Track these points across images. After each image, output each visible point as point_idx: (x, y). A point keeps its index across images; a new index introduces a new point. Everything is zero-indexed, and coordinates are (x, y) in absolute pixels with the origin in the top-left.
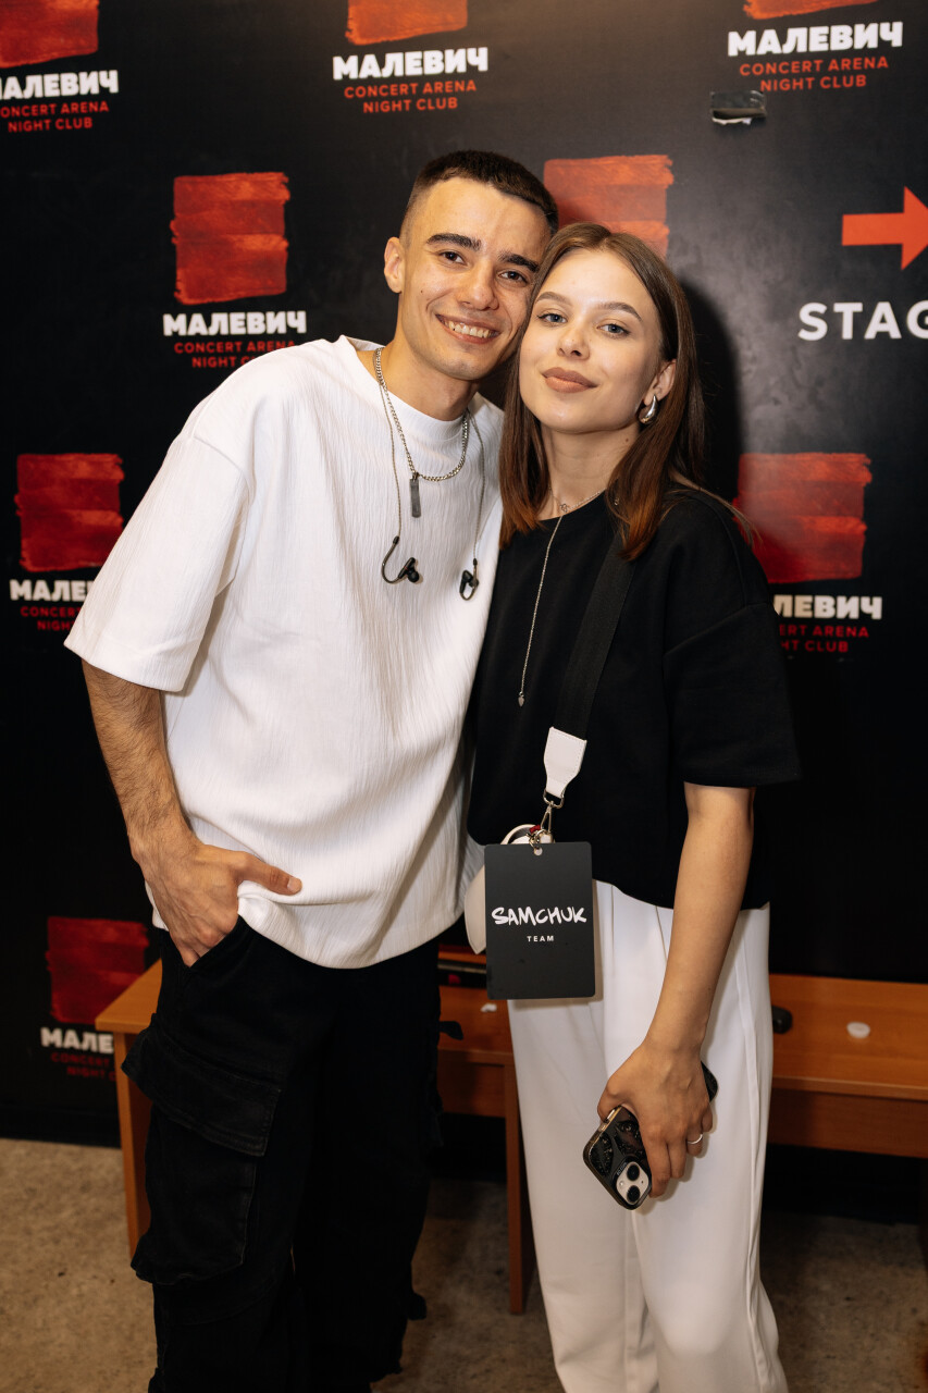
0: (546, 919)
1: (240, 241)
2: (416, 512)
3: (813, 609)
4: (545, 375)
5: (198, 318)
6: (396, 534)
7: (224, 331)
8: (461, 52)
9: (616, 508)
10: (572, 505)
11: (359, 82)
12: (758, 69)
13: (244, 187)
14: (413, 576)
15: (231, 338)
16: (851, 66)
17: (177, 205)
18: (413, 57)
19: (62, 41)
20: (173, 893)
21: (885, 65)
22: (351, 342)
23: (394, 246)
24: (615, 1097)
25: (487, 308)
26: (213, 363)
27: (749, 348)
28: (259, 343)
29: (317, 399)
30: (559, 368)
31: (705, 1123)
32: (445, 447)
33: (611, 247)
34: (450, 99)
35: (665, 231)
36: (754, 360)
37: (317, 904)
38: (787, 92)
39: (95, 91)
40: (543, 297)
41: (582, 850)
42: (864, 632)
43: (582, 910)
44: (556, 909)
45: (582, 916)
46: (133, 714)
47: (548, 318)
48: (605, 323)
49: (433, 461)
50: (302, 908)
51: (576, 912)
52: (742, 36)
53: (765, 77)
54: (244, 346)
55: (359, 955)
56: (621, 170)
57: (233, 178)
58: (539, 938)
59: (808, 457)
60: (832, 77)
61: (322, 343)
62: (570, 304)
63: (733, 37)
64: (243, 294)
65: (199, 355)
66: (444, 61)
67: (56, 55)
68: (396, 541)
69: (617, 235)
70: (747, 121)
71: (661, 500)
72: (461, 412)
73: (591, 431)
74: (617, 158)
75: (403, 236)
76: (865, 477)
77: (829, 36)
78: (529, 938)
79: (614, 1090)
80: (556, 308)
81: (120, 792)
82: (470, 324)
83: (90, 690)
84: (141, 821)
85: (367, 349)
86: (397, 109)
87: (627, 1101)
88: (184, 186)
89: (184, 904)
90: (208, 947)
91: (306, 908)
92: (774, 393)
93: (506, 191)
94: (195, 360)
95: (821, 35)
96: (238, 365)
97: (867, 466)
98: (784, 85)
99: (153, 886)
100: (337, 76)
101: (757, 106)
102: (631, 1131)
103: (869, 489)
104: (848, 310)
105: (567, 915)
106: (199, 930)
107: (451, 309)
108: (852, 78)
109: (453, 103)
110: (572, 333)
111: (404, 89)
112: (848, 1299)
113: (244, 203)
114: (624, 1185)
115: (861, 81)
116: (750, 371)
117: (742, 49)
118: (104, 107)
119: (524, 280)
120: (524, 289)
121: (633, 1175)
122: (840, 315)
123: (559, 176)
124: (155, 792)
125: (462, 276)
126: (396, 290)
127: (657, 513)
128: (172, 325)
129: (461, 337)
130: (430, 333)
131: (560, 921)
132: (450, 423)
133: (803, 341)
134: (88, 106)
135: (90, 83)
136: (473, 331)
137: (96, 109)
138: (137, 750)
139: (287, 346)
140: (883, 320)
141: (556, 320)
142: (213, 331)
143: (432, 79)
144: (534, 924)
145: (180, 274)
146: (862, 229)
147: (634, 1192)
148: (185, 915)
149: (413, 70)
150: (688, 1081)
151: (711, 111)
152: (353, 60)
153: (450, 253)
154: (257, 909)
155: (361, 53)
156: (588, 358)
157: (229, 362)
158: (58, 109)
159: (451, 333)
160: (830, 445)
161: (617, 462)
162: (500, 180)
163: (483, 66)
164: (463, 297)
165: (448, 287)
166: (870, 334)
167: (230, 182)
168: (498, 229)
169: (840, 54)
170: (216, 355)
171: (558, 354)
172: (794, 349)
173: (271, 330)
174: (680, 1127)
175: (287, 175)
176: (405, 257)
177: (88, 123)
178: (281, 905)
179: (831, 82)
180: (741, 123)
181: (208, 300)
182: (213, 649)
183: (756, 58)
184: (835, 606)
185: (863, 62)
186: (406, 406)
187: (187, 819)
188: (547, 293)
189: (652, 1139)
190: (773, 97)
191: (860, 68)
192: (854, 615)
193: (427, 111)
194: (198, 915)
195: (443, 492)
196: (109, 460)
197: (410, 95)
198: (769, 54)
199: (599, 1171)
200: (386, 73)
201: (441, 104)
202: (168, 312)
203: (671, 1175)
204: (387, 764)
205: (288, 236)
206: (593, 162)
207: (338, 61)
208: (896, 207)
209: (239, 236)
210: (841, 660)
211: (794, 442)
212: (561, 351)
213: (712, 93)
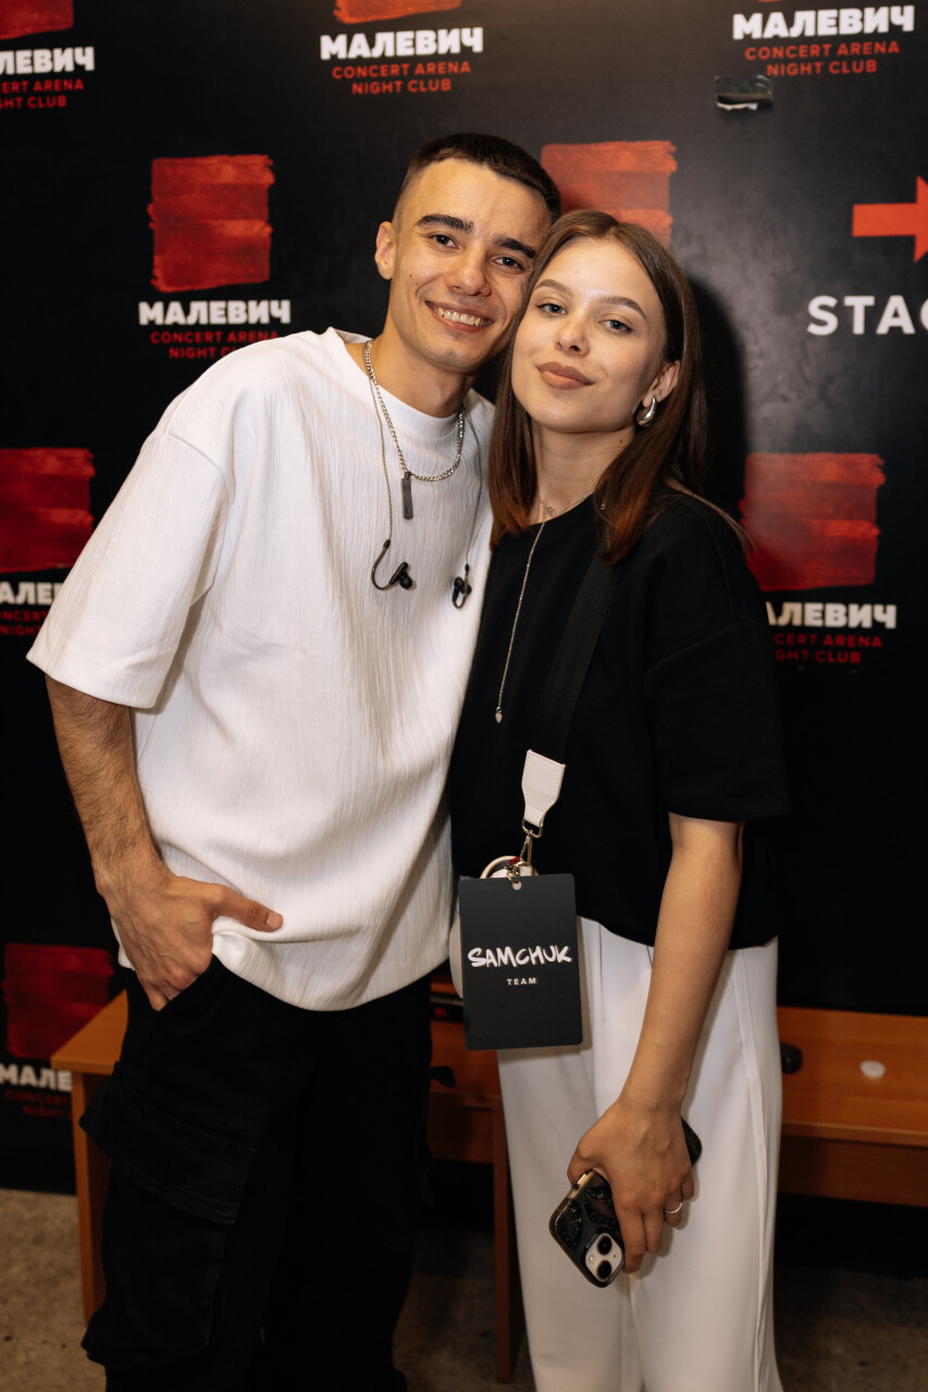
0: (527, 959)
1: (222, 226)
2: (408, 513)
3: (823, 617)
4: (541, 369)
5: (175, 307)
6: (387, 538)
7: (203, 321)
8: (455, 32)
9: (603, 512)
10: (559, 509)
11: (347, 62)
12: (764, 53)
13: (226, 170)
14: (406, 582)
15: (210, 327)
16: (861, 50)
17: (155, 188)
18: (404, 37)
19: (36, 15)
20: (141, 929)
21: (897, 50)
22: (339, 334)
23: (386, 231)
24: (586, 1160)
25: (477, 293)
26: (191, 354)
27: (756, 342)
28: (240, 334)
29: (301, 392)
30: (556, 363)
31: (686, 1189)
32: (438, 446)
33: (619, 237)
34: (443, 81)
35: (668, 220)
36: (761, 355)
37: (299, 942)
38: (794, 78)
39: (70, 68)
40: (543, 284)
41: (565, 883)
42: (877, 642)
43: (566, 949)
44: (538, 948)
45: (567, 955)
46: (101, 733)
47: (547, 308)
48: (607, 318)
49: (425, 461)
50: (282, 945)
51: (560, 950)
52: (748, 18)
53: (772, 61)
54: (225, 337)
55: (344, 996)
56: (622, 156)
57: (214, 161)
58: (520, 982)
59: (818, 457)
60: (841, 61)
61: (308, 335)
62: (571, 294)
63: (739, 19)
64: (223, 281)
65: (177, 345)
66: (436, 41)
67: (29, 30)
68: (387, 544)
69: (624, 225)
70: (754, 107)
71: (651, 503)
72: (454, 409)
73: (584, 431)
74: (618, 143)
75: (395, 219)
76: (878, 478)
77: (838, 19)
78: (509, 980)
79: (586, 1153)
80: (556, 299)
81: (84, 818)
82: (461, 312)
83: (53, 708)
84: (107, 850)
85: (356, 342)
86: (387, 90)
87: (600, 1165)
88: (162, 168)
89: (152, 942)
90: (177, 990)
91: (287, 945)
92: (783, 390)
93: (502, 173)
94: (171, 351)
95: (830, 18)
96: (219, 357)
97: (879, 466)
98: (792, 70)
99: (119, 923)
100: (325, 55)
101: (764, 91)
102: (604, 1198)
103: (882, 490)
104: (859, 303)
105: (550, 955)
106: (168, 971)
107: (441, 295)
108: (862, 63)
109: (446, 85)
110: (572, 327)
111: (395, 70)
112: (862, 1363)
113: (226, 186)
114: (594, 1259)
115: (872, 66)
116: (756, 367)
117: (748, 32)
118: (79, 85)
119: (520, 266)
120: (520, 275)
121: (604, 1248)
122: (851, 309)
123: (556, 159)
124: (123, 818)
125: (453, 259)
126: (387, 276)
127: (645, 516)
128: (149, 313)
129: (452, 325)
130: (418, 320)
131: (542, 961)
132: (445, 420)
133: (812, 336)
134: (62, 83)
135: (64, 60)
136: (464, 318)
137: (70, 87)
138: (104, 773)
139: (270, 337)
140: (896, 315)
141: (555, 311)
142: (192, 320)
143: (425, 59)
144: (515, 965)
145: (157, 260)
146: (873, 220)
147: (605, 1268)
148: (154, 955)
149: (404, 50)
150: (666, 1144)
151: (716, 95)
152: (342, 39)
153: (441, 236)
154: (233, 946)
155: (350, 32)
156: (587, 353)
157: (208, 352)
158: (31, 86)
159: (441, 320)
160: (840, 444)
161: (607, 463)
162: (496, 162)
163: (478, 47)
164: (453, 282)
165: (438, 271)
166: (883, 329)
167: (211, 164)
168: (492, 212)
169: (849, 39)
170: (195, 345)
171: (556, 348)
172: (802, 344)
173: (253, 320)
174: (657, 1195)
175: (271, 157)
176: (396, 242)
177: (62, 101)
178: (260, 942)
179: (840, 67)
180: (746, 109)
181: (187, 287)
182: (189, 661)
183: (762, 42)
184: (847, 614)
185: (873, 46)
186: (397, 401)
187: (158, 848)
188: (547, 281)
189: (626, 1208)
190: (780, 81)
191: (869, 53)
192: (867, 624)
193: (419, 92)
194: (167, 954)
195: (436, 493)
196: (79, 455)
197: (401, 77)
198: (776, 38)
199: (567, 1244)
200: (377, 53)
201: (434, 85)
202: (144, 300)
203: (647, 1249)
204: (376, 786)
205: (271, 221)
206: (593, 147)
207: (325, 40)
208: (909, 196)
209: (220, 221)
210: (853, 672)
211: (804, 441)
212: (559, 346)
213: (717, 78)
